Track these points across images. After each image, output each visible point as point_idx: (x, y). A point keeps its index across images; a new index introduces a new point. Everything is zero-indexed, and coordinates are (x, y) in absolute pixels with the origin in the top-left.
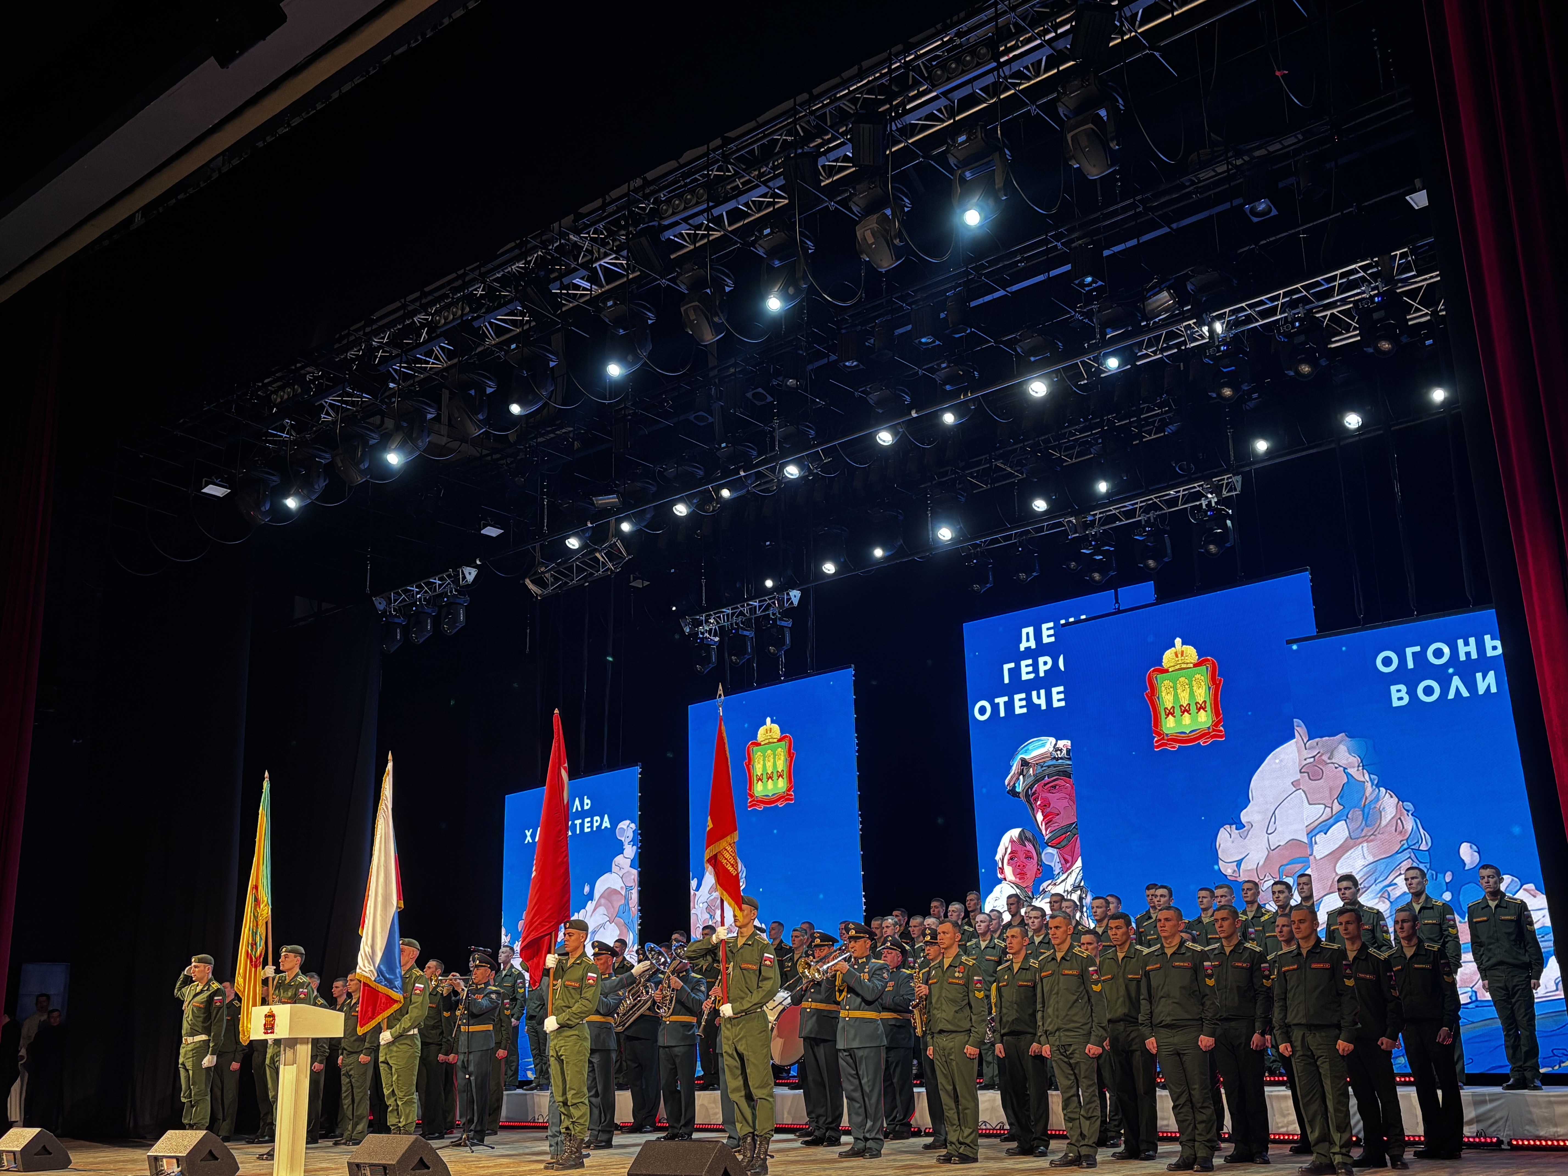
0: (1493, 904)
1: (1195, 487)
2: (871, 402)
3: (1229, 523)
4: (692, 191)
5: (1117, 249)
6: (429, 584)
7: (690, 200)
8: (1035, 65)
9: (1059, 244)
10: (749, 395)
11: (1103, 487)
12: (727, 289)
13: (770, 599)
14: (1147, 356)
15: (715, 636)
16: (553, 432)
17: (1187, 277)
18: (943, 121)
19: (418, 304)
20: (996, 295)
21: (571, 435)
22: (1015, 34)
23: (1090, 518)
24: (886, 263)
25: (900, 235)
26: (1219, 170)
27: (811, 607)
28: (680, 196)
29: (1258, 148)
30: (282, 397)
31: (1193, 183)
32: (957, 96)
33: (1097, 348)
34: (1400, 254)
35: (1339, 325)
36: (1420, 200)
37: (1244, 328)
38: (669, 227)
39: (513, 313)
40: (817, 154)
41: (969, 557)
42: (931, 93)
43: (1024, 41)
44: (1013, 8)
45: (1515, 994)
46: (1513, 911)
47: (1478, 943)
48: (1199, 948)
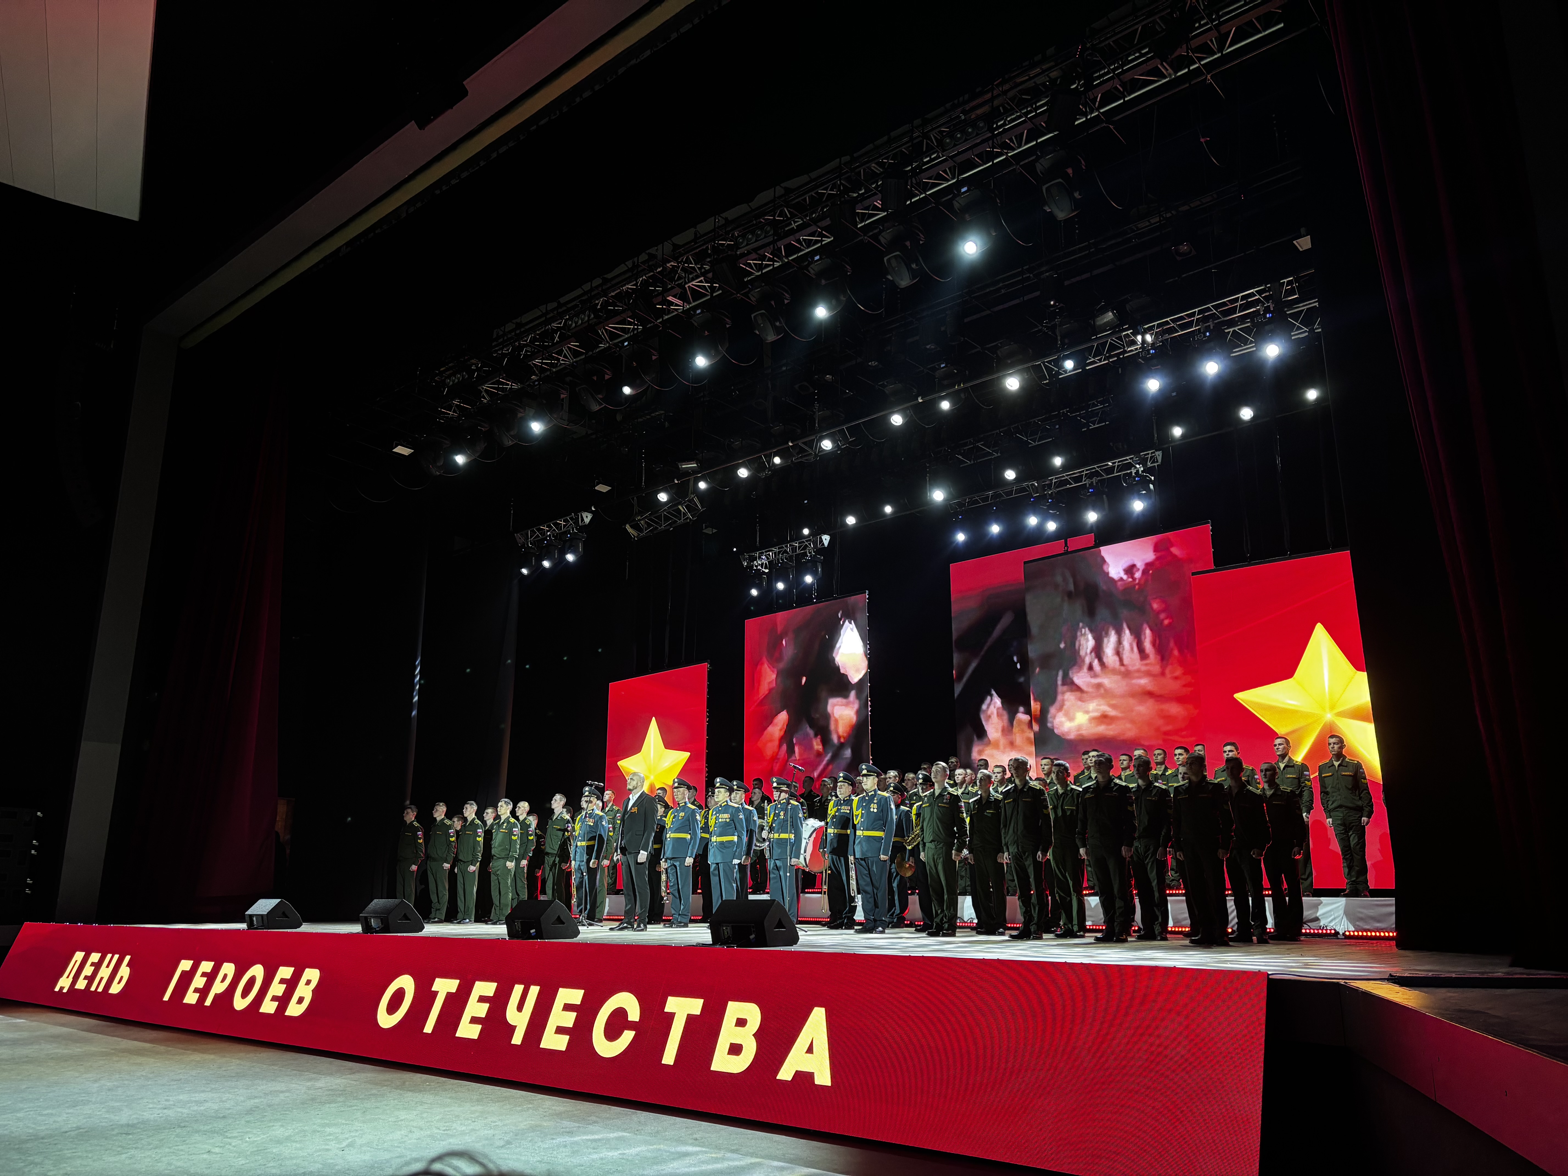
0: (1336, 764)
1: (1127, 460)
2: (887, 392)
3: (1151, 486)
4: (762, 229)
5: (1074, 280)
6: (556, 525)
7: (760, 235)
8: (1018, 137)
9: (1031, 275)
10: (797, 387)
11: (1058, 461)
12: (786, 302)
13: (807, 541)
14: (1094, 363)
15: (765, 568)
16: (649, 414)
17: (1126, 301)
18: (948, 180)
19: (555, 312)
20: (984, 314)
21: (663, 417)
22: (1005, 113)
23: (1048, 482)
24: (905, 282)
25: (916, 261)
26: (1152, 221)
27: (838, 548)
28: (753, 233)
29: (1183, 205)
30: (453, 381)
31: (1133, 231)
32: (959, 159)
33: (1059, 351)
34: (1287, 281)
35: (1239, 340)
36: (1304, 243)
37: (1167, 336)
38: (743, 255)
39: (623, 322)
40: (855, 202)
41: (956, 514)
42: (940, 158)
43: (1012, 121)
44: (1005, 93)
45: (1351, 829)
46: (1351, 769)
47: (1325, 792)
48: (1124, 784)
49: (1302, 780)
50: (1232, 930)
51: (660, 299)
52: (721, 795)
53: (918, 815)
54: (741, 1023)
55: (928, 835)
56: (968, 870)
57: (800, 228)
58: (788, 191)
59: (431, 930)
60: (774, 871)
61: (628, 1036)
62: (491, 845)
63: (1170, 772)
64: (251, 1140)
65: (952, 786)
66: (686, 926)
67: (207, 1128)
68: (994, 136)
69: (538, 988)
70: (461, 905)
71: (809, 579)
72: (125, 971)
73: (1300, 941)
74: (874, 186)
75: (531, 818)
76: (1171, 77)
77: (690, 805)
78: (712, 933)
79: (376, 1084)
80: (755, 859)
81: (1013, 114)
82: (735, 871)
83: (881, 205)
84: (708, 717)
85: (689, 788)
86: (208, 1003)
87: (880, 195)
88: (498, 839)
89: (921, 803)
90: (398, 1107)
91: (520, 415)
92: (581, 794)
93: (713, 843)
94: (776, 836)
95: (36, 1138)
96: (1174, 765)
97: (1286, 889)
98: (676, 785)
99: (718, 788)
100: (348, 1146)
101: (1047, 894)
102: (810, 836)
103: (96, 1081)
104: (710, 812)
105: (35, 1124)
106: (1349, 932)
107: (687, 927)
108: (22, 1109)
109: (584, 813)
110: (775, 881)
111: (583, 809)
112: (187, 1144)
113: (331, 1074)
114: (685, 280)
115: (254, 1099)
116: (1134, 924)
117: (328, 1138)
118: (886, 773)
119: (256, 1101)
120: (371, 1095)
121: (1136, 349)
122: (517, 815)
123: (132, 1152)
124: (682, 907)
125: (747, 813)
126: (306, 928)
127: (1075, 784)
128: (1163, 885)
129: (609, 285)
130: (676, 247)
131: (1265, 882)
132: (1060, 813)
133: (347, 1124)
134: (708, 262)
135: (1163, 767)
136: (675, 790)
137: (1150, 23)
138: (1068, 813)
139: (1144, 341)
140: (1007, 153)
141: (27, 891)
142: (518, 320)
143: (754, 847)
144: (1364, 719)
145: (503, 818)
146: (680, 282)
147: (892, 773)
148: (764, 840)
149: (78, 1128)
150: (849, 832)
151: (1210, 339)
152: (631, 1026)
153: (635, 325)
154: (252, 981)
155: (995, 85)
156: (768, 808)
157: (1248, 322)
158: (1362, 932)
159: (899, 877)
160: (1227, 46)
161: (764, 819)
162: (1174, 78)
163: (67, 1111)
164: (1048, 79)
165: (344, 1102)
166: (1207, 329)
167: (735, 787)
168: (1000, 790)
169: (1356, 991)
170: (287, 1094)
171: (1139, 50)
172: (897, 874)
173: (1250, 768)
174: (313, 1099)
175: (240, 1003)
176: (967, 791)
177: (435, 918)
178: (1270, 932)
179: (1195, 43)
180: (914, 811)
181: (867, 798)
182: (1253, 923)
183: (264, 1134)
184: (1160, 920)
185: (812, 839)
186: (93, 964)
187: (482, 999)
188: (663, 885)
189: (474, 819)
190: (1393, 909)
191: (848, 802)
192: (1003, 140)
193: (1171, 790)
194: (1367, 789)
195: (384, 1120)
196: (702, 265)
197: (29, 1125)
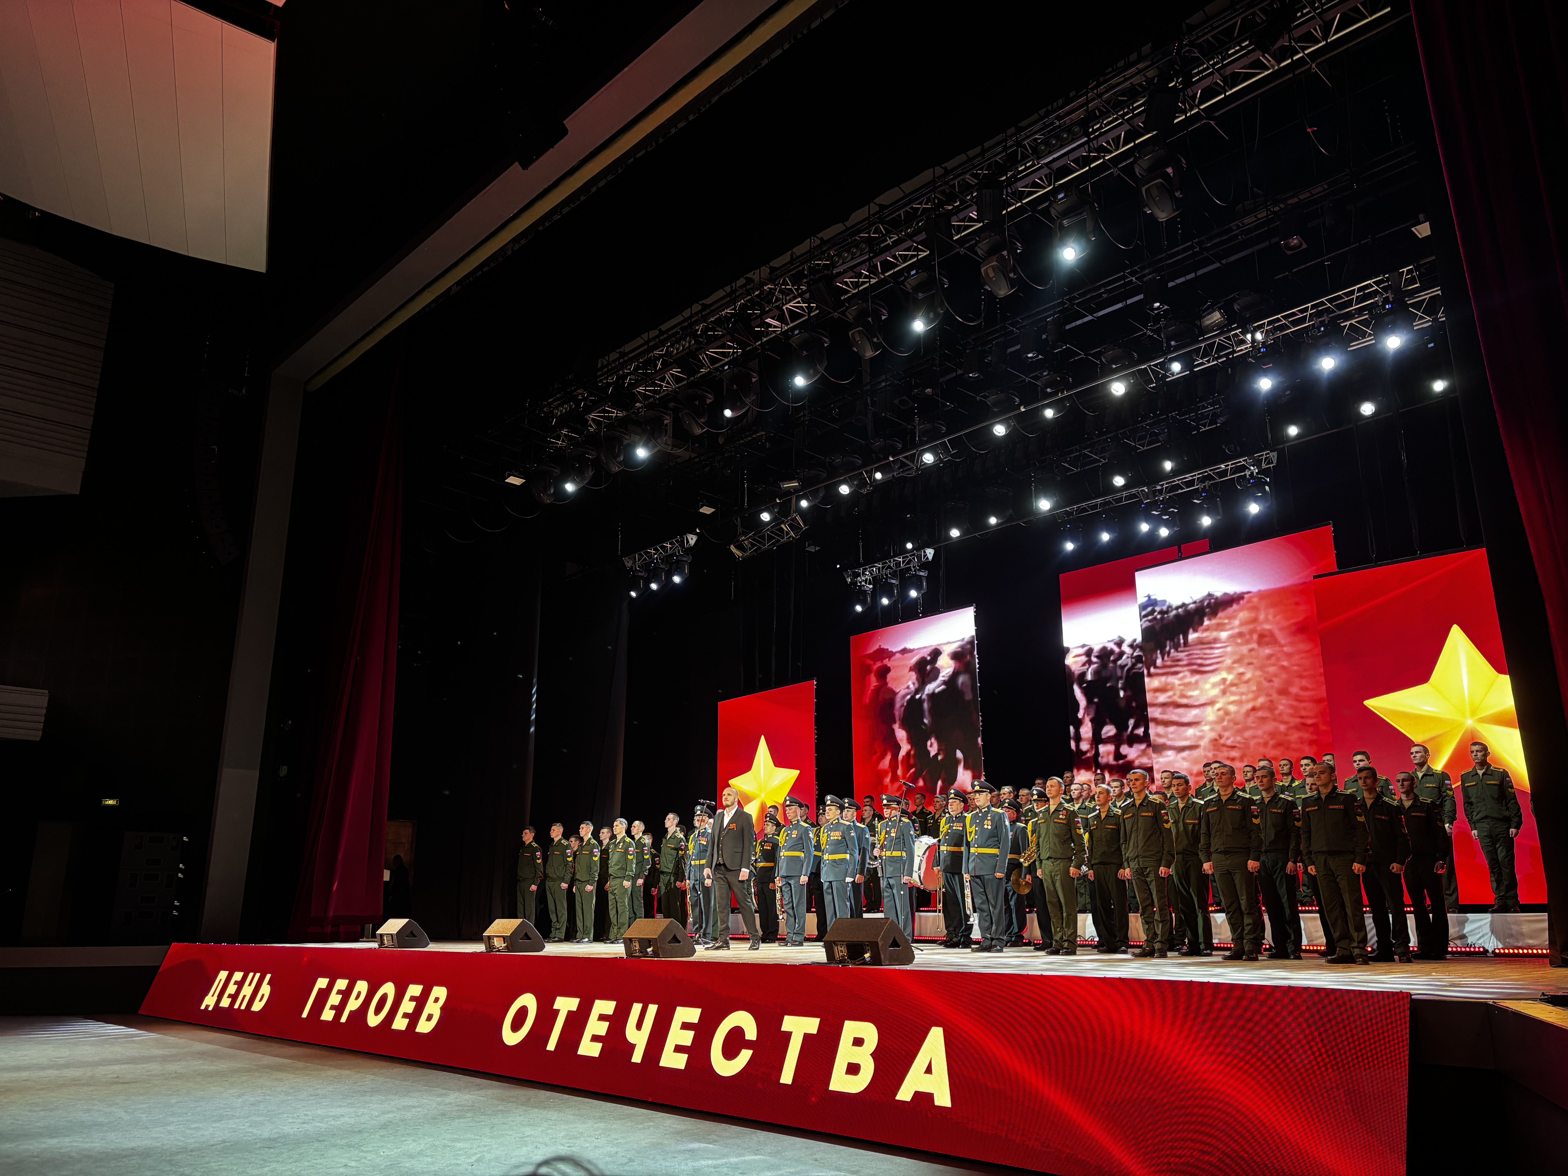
0: (1480, 772)
1: (1240, 462)
2: (989, 404)
3: (1267, 488)
4: (857, 247)
5: (1179, 281)
6: (663, 548)
7: (856, 253)
8: (1115, 140)
9: (1134, 279)
10: (896, 402)
11: (1168, 466)
12: (883, 318)
13: (911, 556)
14: (1202, 364)
15: (869, 584)
16: (750, 435)
17: (1234, 300)
18: (1044, 188)
19: (657, 340)
20: (1086, 320)
21: (764, 438)
22: (1101, 116)
23: (1159, 488)
24: (1003, 291)
25: (1014, 270)
26: (1259, 216)
27: (942, 562)
28: (848, 251)
29: (1291, 197)
30: (561, 411)
31: (1239, 227)
32: (1056, 165)
33: (1165, 354)
34: (1407, 270)
35: (1356, 333)
36: (1423, 230)
37: (1279, 334)
38: (839, 274)
39: (723, 346)
40: (951, 214)
41: (1064, 523)
42: (1036, 165)
43: (1108, 123)
44: (1100, 96)
45: (1498, 841)
46: (1497, 778)
47: (1468, 803)
48: (1248, 796)
49: (1443, 789)
50: (1372, 948)
51: (758, 321)
52: (831, 813)
53: (1033, 832)
54: (858, 1042)
55: (1044, 850)
56: (1087, 887)
57: (896, 244)
58: (882, 207)
59: (552, 949)
60: (887, 890)
61: (745, 1055)
62: (608, 864)
63: (1297, 783)
64: (385, 1154)
65: (1068, 801)
66: (801, 944)
67: (343, 1142)
68: (1090, 140)
69: (656, 1006)
70: (579, 924)
71: (913, 594)
72: (266, 990)
73: (1446, 959)
74: (968, 198)
75: (645, 837)
76: (1274, 68)
77: (802, 823)
78: (826, 951)
79: (503, 1100)
80: (868, 877)
81: (1110, 117)
82: (848, 889)
83: (977, 216)
84: (816, 734)
85: (801, 806)
86: (343, 1019)
87: (975, 207)
88: (614, 858)
89: (1036, 819)
90: (524, 1123)
91: (625, 442)
92: (693, 814)
93: (826, 860)
94: (888, 853)
95: (185, 1150)
96: (1300, 775)
97: (1429, 906)
98: (788, 803)
99: (829, 805)
100: (478, 1161)
101: (1170, 911)
102: (924, 854)
103: (239, 1096)
104: (822, 829)
105: (184, 1137)
106: (1499, 949)
107: (803, 945)
108: (173, 1122)
109: (697, 832)
110: (889, 899)
111: (696, 827)
112: (325, 1158)
113: (459, 1090)
114: (783, 302)
115: (387, 1113)
116: (1265, 942)
117: (458, 1152)
118: (1000, 790)
119: (390, 1115)
120: (498, 1111)
121: (1246, 348)
122: (633, 834)
123: (274, 1165)
124: (797, 926)
125: (859, 831)
126: (434, 947)
127: (1196, 797)
128: (1294, 902)
129: (708, 311)
130: (773, 270)
131: (1407, 899)
132: (1181, 828)
133: (475, 1139)
134: (805, 283)
135: (1290, 778)
136: (787, 808)
137: (1249, 15)
138: (1190, 827)
139: (1254, 340)
140: (1104, 157)
141: (175, 913)
142: (622, 350)
143: (867, 866)
144: (1508, 724)
145: (619, 837)
146: (778, 304)
147: (1006, 789)
148: (876, 857)
149: (224, 1141)
150: (963, 849)
151: (1325, 334)
152: (749, 1045)
153: (735, 348)
154: (384, 998)
155: (1090, 89)
156: (878, 825)
157: (1366, 314)
158: (1513, 949)
159: (1016, 896)
160: (1332, 32)
161: (875, 836)
162: (1277, 70)
163: (214, 1125)
164: (1144, 79)
165: (472, 1117)
166: (1322, 323)
167: (847, 805)
168: (1118, 804)
169: (1505, 1011)
170: (418, 1109)
171: (1239, 44)
172: (1014, 893)
173: (1384, 778)
174: (443, 1115)
175: (374, 1021)
176: (1083, 806)
177: (555, 938)
178: (1413, 951)
179: (1297, 33)
180: (1030, 827)
181: (980, 815)
182: (1394, 942)
183: (397, 1148)
184: (1293, 937)
185: (925, 856)
186: (236, 983)
187: (602, 1018)
188: (778, 903)
189: (590, 839)
190: (1546, 925)
191: (961, 819)
192: (1099, 144)
193: (1299, 802)
194: (1515, 798)
195: (511, 1135)
196: (799, 287)
197: (179, 1138)
